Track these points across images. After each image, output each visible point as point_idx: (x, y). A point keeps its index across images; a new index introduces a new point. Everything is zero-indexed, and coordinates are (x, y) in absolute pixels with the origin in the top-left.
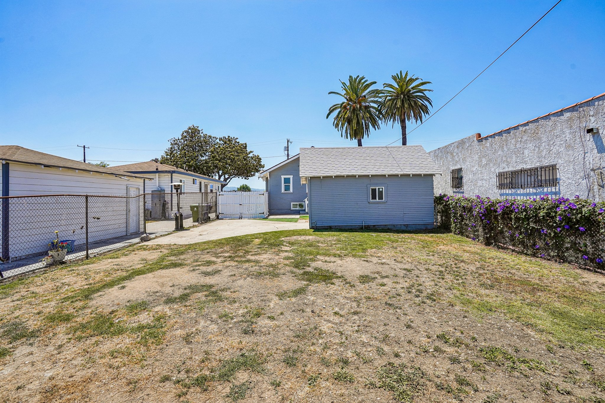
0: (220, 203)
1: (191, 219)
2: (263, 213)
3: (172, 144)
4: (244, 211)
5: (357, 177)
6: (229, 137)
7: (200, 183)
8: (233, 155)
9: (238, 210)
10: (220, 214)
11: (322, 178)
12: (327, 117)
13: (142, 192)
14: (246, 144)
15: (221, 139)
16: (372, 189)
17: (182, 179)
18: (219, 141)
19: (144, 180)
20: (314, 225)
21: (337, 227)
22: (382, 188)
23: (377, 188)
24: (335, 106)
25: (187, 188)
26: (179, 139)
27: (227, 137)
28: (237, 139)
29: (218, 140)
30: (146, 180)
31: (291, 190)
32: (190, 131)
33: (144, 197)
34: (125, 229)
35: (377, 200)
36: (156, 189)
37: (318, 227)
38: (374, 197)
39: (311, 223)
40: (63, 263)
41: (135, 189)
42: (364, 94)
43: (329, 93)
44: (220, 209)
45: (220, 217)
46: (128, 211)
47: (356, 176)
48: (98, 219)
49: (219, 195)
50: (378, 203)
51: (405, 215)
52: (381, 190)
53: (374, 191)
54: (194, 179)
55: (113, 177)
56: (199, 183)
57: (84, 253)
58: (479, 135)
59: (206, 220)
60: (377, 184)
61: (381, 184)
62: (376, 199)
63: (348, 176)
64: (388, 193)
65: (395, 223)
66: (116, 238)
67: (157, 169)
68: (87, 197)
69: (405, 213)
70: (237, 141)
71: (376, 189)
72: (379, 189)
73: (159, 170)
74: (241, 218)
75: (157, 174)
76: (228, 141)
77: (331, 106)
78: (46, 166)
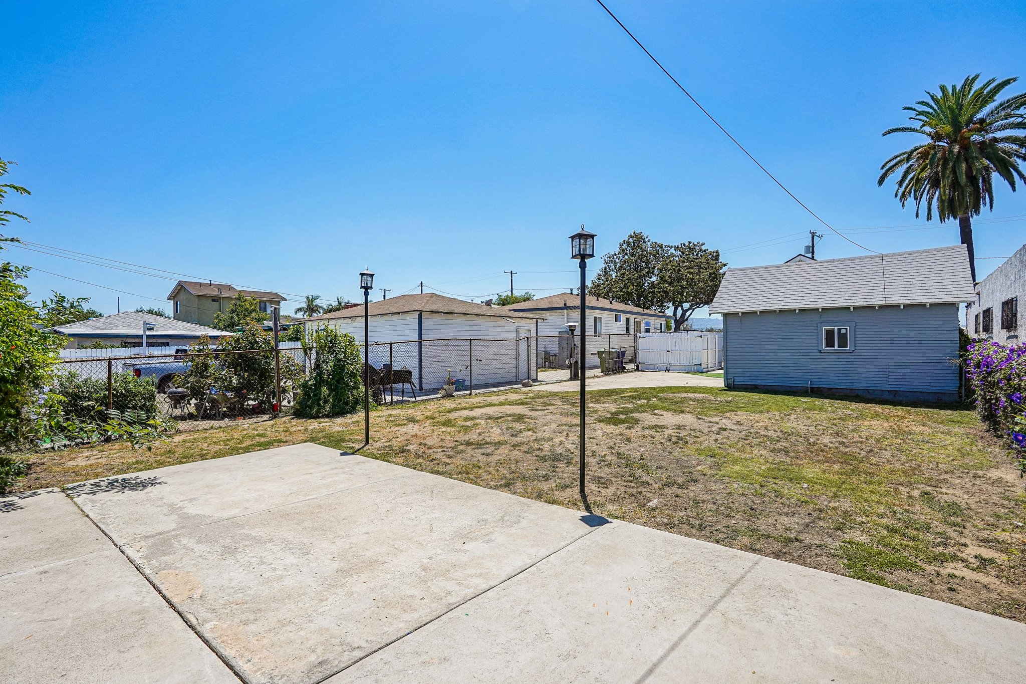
0: (641, 348)
1: (599, 370)
2: (701, 365)
3: (606, 263)
4: (674, 360)
5: (797, 311)
6: (690, 243)
7: (628, 320)
8: (691, 273)
9: (664, 359)
10: (640, 363)
11: (740, 315)
12: (880, 183)
13: (534, 334)
14: (717, 252)
15: (676, 248)
16: (828, 331)
17: (598, 316)
18: (674, 252)
19: (537, 321)
20: (730, 382)
21: (766, 387)
22: (846, 329)
23: (836, 328)
25: (606, 328)
26: (615, 255)
27: (687, 244)
28: (703, 244)
29: (673, 250)
30: (539, 320)
32: (631, 240)
33: (537, 339)
34: (514, 375)
35: (836, 347)
36: (564, 330)
37: (735, 386)
38: (830, 343)
39: (727, 379)
40: (453, 396)
41: (526, 332)
43: (886, 134)
44: (641, 358)
45: (640, 368)
46: (518, 355)
47: (795, 310)
48: (480, 361)
49: (640, 337)
50: (836, 353)
51: (890, 374)
52: (843, 331)
53: (830, 333)
54: (616, 315)
55: (501, 319)
56: (625, 320)
57: (469, 392)
59: (616, 370)
60: (835, 323)
61: (844, 322)
62: (833, 346)
63: (781, 311)
64: (857, 336)
65: (871, 387)
66: (502, 383)
67: (565, 304)
68: (471, 340)
69: (890, 370)
70: (703, 248)
71: (833, 330)
72: (839, 330)
73: (567, 305)
74: (668, 370)
75: (565, 311)
76: (689, 250)
77: (888, 159)
78: (444, 313)
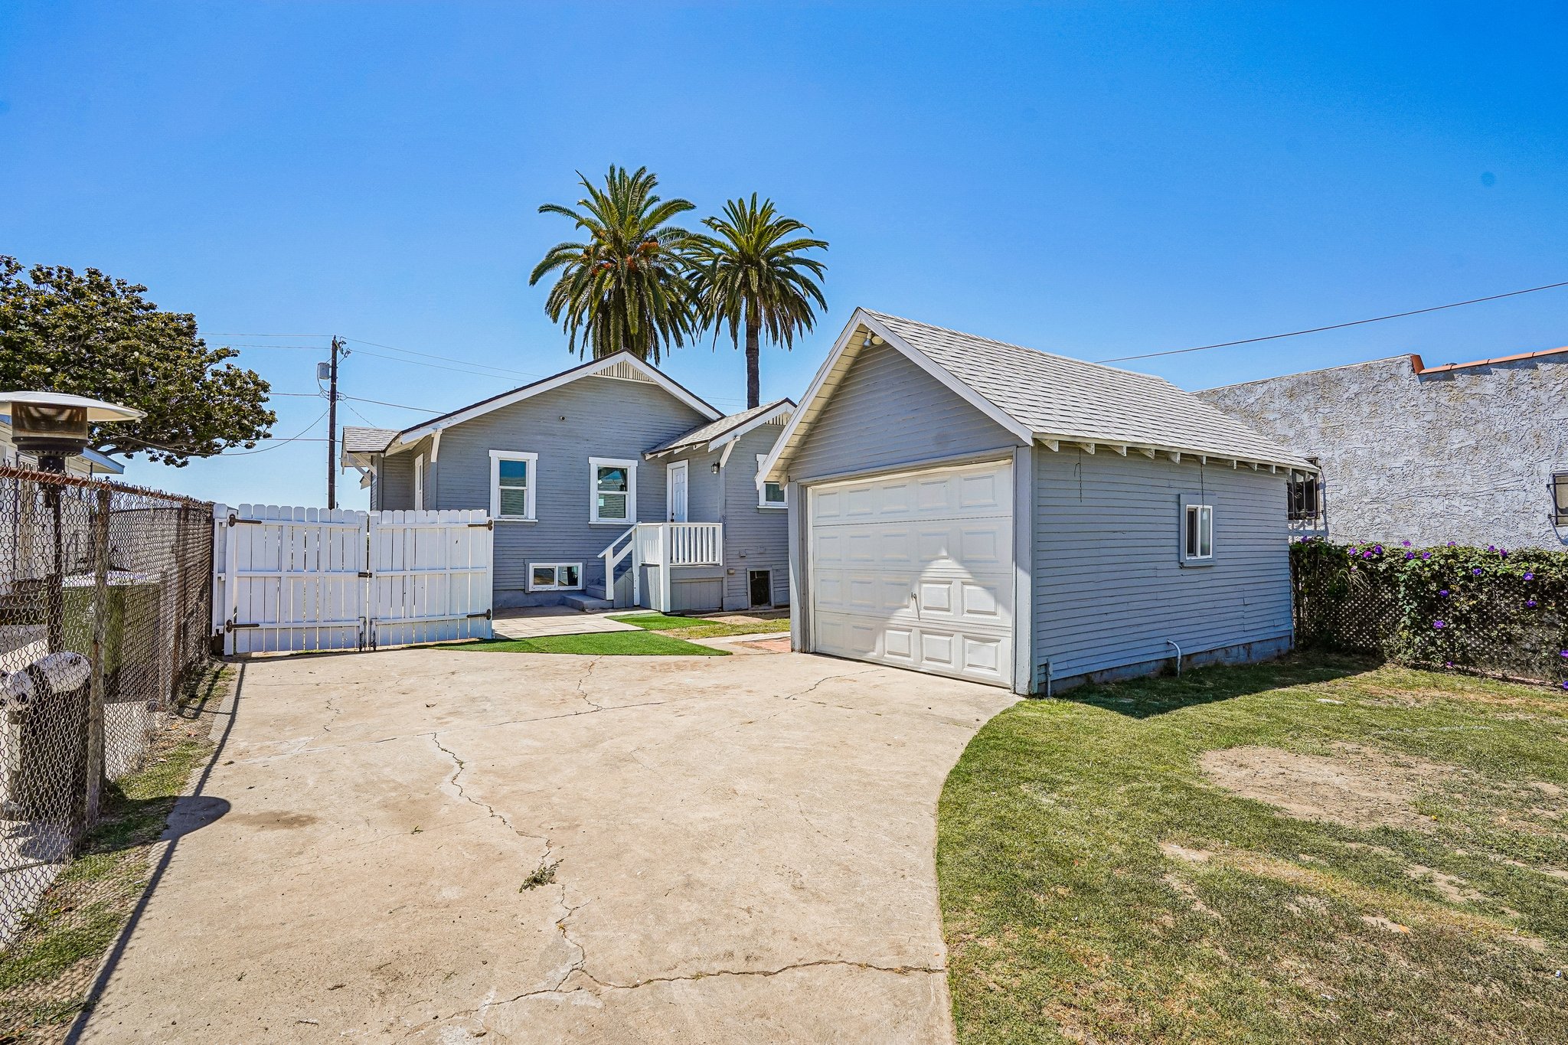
0: (235, 564)
2: (487, 614)
4: (387, 604)
5: (1177, 458)
6: (96, 274)
9: (347, 604)
10: (230, 627)
12: (533, 282)
16: (1189, 514)
20: (1043, 678)
22: (1209, 511)
24: (567, 248)
27: (82, 273)
28: (145, 291)
31: (530, 513)
35: (1199, 554)
37: (1055, 687)
39: (1035, 666)
42: (652, 233)
43: (543, 209)
44: (235, 605)
45: (232, 646)
47: (1174, 455)
49: (232, 521)
50: (1198, 567)
51: (1246, 608)
52: (1205, 515)
58: (1417, 363)
62: (1195, 550)
64: (1217, 529)
65: (1230, 640)
69: (1245, 601)
70: (144, 301)
71: (1195, 514)
74: (367, 644)
77: (555, 246)
